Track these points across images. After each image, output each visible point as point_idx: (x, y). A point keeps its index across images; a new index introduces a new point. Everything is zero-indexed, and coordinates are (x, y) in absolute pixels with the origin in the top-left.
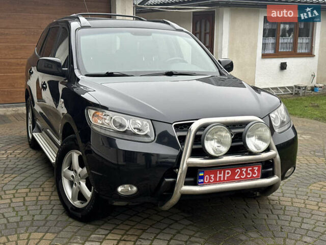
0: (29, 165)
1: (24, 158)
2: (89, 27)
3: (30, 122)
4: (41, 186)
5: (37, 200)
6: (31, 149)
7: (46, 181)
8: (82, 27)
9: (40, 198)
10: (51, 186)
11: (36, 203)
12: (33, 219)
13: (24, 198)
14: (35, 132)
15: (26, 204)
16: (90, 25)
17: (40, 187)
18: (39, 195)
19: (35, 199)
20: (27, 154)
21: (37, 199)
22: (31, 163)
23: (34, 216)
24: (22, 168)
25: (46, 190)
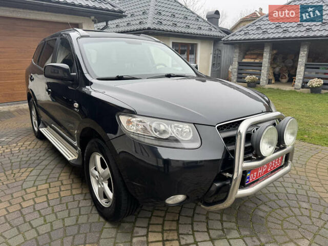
0: (40, 157)
1: (35, 149)
2: (88, 36)
3: (34, 119)
4: (58, 179)
5: (61, 198)
6: (38, 140)
7: (61, 172)
8: (82, 37)
9: (62, 194)
10: (68, 177)
11: (61, 200)
12: (64, 225)
13: (47, 196)
14: (42, 128)
15: (51, 205)
16: (88, 35)
17: (58, 181)
18: (61, 191)
19: (57, 195)
20: (36, 145)
21: (60, 195)
22: (42, 154)
23: (63, 219)
24: (35, 160)
25: (65, 183)
